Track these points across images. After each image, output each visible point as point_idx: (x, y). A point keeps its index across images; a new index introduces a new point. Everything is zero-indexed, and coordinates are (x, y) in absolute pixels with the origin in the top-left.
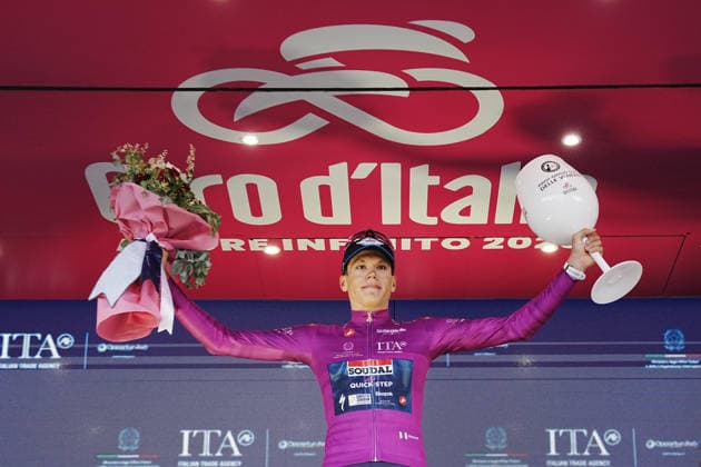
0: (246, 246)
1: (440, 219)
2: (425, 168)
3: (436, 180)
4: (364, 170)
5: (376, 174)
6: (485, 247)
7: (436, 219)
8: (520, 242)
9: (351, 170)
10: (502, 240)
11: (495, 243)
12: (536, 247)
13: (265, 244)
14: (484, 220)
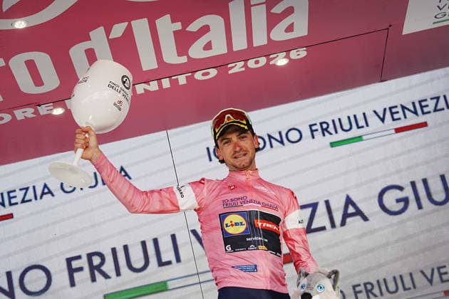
0: (36, 112)
1: (189, 57)
2: (168, 17)
3: (178, 26)
4: (118, 30)
5: (129, 31)
6: (230, 72)
7: (186, 57)
8: (257, 62)
9: (108, 32)
10: (242, 63)
11: (238, 67)
12: (272, 63)
13: (52, 107)
14: (224, 50)
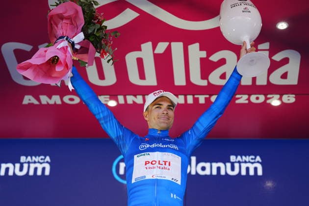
1: (209, 82)
3: (204, 54)
4: (162, 47)
5: (169, 49)
7: (206, 81)
8: (257, 98)
9: (154, 47)
10: (246, 97)
11: (242, 99)
13: (108, 100)
